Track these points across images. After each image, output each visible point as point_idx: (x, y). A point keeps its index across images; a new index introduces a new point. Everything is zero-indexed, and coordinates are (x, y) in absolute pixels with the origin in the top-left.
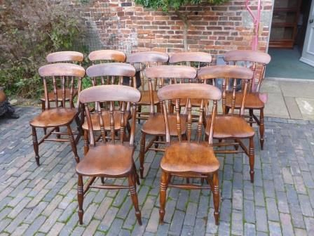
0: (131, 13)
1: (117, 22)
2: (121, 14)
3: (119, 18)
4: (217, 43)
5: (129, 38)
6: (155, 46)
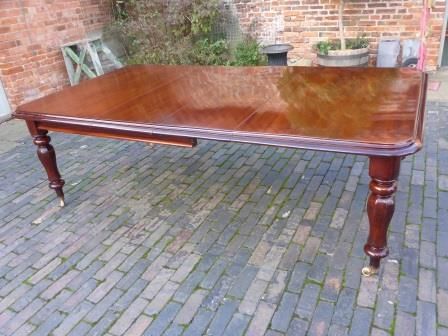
1: (260, 4)
4: (380, 23)
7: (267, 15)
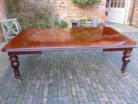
0: (64, 6)
1: (59, 9)
2: (60, 7)
3: (60, 8)
4: (92, 15)
5: (63, 14)
6: (73, 17)
7: (61, 12)
